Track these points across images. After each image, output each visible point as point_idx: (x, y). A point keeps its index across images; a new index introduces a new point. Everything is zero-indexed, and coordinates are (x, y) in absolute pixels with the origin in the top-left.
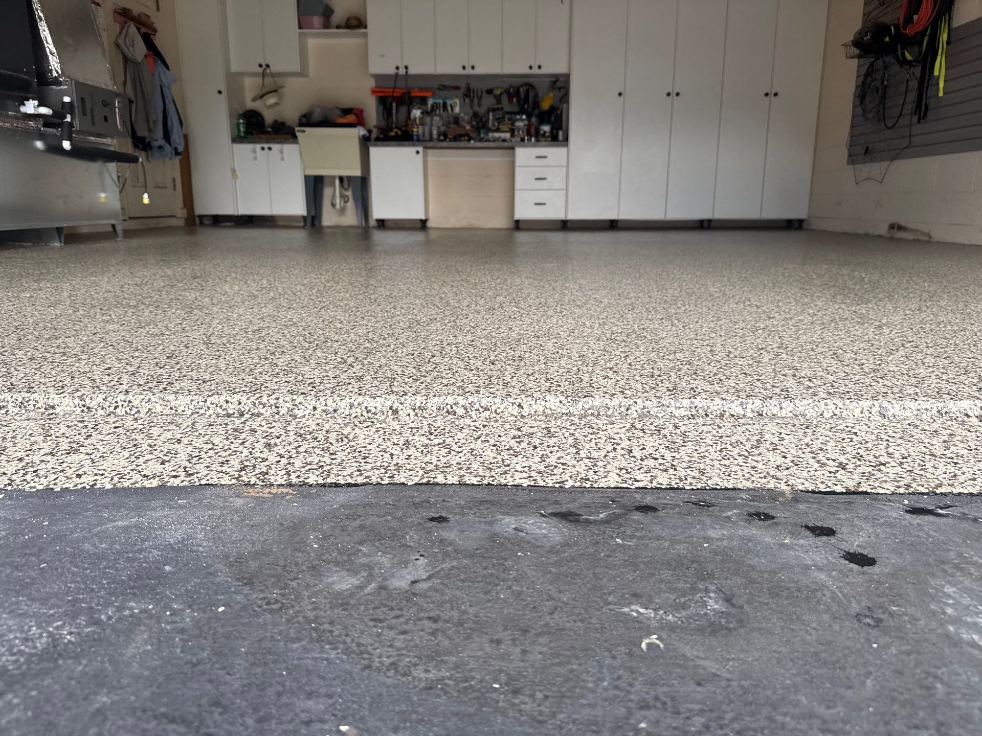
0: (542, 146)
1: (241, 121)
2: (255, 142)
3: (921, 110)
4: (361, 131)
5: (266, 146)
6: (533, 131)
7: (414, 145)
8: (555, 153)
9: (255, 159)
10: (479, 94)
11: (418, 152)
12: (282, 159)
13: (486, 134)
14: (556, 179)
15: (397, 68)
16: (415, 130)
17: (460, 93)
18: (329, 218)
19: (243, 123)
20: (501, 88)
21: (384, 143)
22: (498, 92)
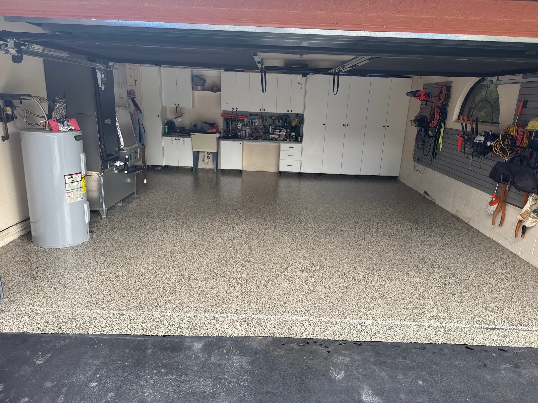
0: (291, 143)
1: (166, 127)
2: (173, 137)
3: (435, 154)
4: (218, 135)
5: (177, 138)
6: (288, 136)
7: (239, 141)
8: (297, 146)
9: (172, 143)
10: (266, 118)
11: (240, 144)
12: (184, 144)
13: (269, 136)
14: (297, 156)
15: (233, 109)
16: (239, 133)
17: (258, 117)
18: (201, 166)
19: (167, 127)
20: (276, 116)
21: (227, 139)
22: (274, 118)
